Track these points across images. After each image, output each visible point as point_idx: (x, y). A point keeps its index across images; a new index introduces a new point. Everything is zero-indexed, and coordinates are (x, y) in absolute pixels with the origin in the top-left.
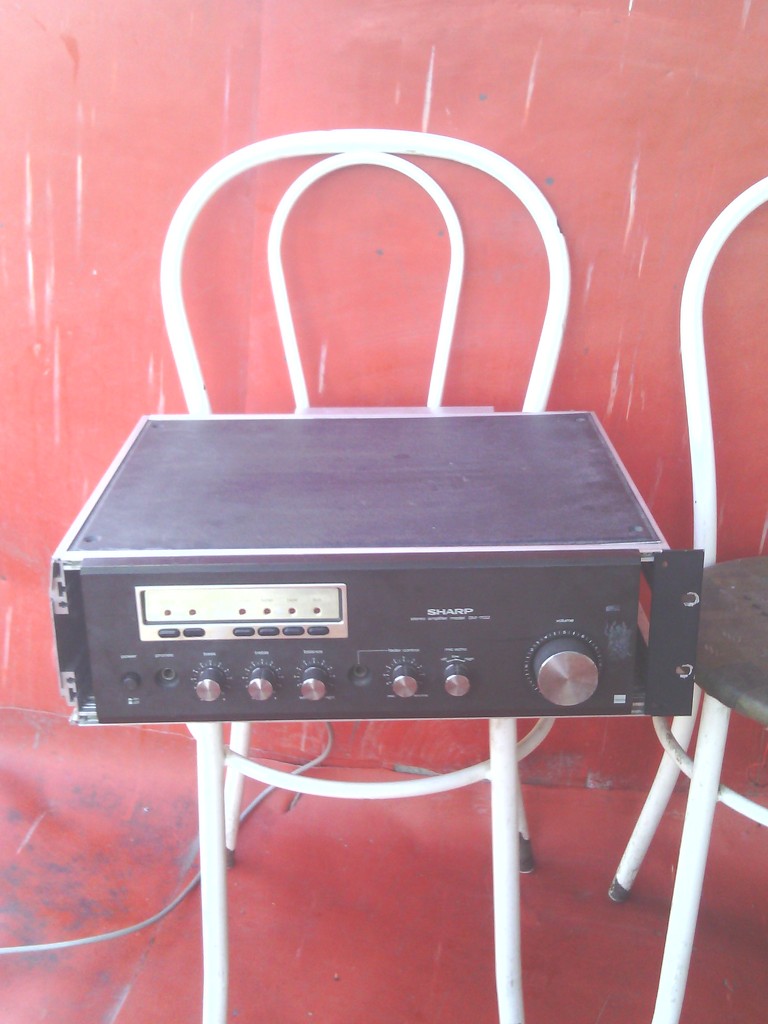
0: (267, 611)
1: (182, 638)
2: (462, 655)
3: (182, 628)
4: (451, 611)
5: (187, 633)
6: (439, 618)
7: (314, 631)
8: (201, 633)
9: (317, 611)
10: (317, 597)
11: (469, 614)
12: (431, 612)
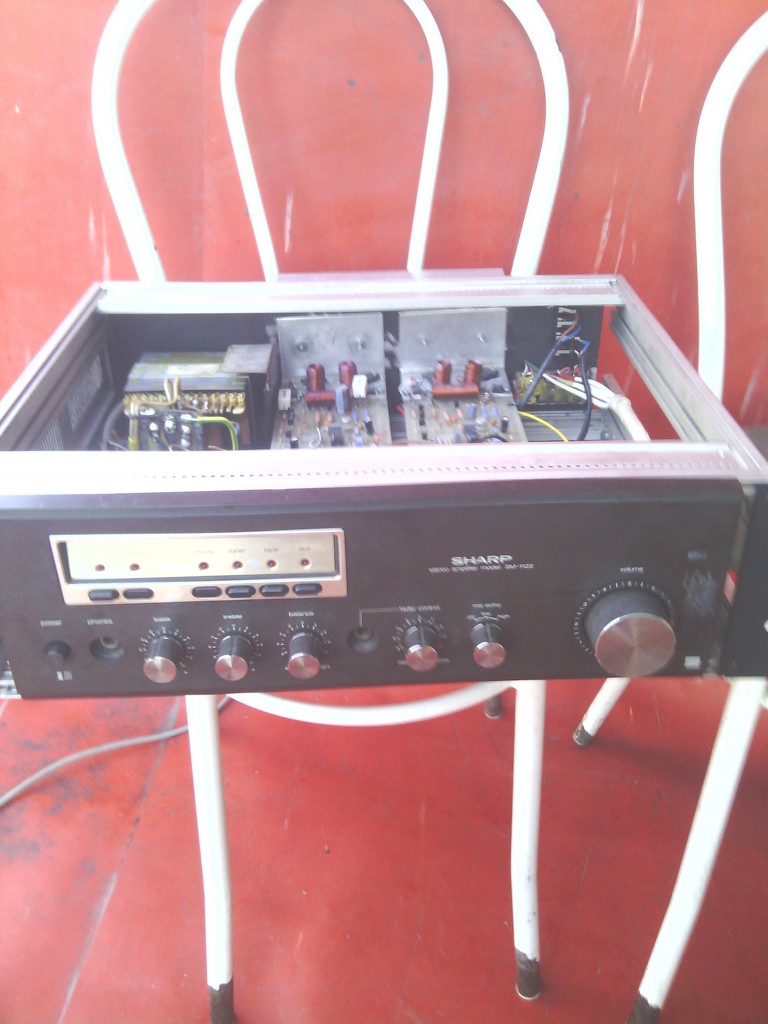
0: (237, 565)
1: (122, 600)
2: (494, 612)
3: (121, 587)
4: (483, 559)
5: (128, 594)
6: (468, 568)
7: (303, 589)
8: (149, 594)
9: (305, 562)
10: (304, 545)
11: (507, 562)
12: (457, 561)
